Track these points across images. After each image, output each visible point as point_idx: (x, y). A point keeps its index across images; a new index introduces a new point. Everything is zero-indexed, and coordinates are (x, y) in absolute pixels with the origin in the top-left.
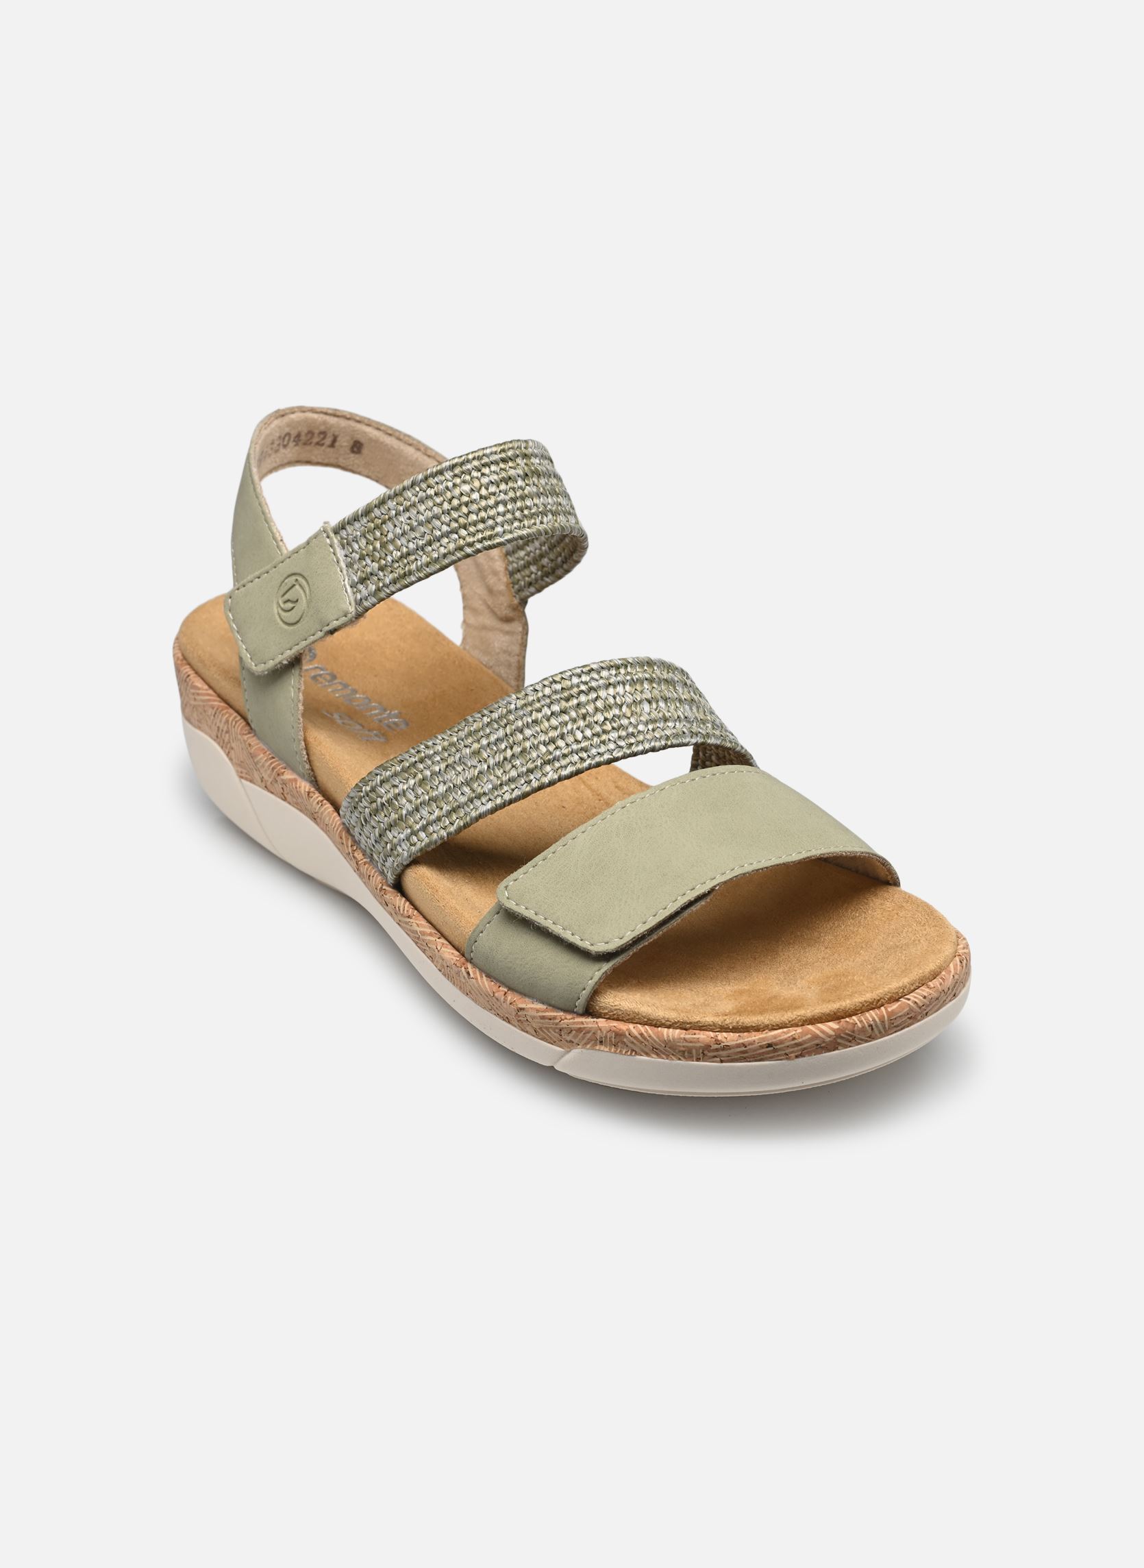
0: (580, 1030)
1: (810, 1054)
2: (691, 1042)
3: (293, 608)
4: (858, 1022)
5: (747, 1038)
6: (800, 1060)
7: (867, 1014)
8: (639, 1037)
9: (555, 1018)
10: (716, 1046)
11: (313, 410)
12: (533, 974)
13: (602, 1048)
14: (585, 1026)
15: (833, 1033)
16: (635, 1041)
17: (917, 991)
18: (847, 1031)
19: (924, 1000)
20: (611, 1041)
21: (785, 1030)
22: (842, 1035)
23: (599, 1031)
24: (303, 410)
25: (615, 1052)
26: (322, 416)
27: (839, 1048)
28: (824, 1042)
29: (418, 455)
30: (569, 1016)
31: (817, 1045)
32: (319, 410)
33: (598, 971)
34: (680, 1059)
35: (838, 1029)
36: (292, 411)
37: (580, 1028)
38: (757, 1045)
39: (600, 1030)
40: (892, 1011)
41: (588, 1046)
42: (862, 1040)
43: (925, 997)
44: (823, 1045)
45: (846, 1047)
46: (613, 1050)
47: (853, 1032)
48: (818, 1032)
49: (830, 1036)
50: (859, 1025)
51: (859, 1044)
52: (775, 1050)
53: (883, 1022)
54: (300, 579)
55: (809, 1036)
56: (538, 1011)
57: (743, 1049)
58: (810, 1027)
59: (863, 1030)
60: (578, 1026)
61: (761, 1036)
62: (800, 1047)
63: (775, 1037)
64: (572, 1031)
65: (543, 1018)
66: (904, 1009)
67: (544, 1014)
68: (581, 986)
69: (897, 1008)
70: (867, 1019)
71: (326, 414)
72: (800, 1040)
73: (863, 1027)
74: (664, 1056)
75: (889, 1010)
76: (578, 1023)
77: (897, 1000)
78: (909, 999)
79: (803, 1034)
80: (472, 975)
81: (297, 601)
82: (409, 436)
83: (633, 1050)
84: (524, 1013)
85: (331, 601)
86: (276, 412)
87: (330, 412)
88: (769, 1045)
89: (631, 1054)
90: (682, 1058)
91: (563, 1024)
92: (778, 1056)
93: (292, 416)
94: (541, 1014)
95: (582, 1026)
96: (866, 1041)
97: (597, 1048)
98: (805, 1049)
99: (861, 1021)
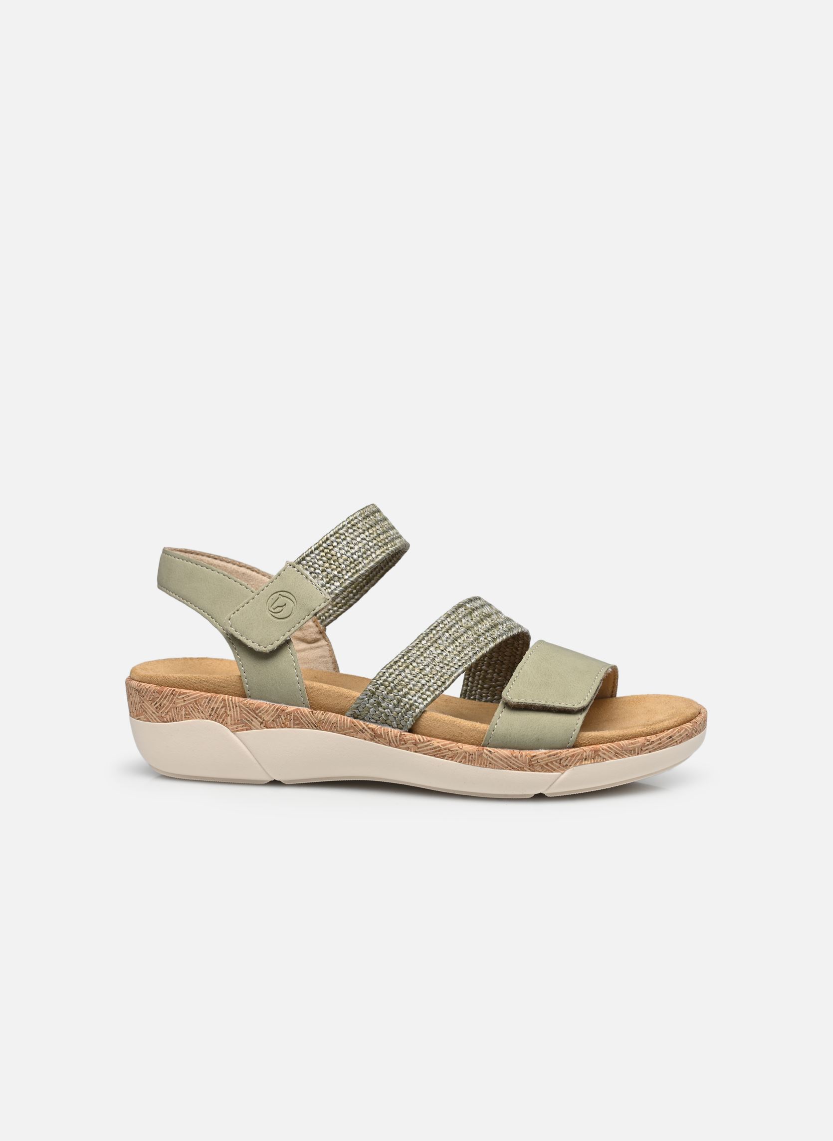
0: (573, 755)
1: (684, 740)
2: (635, 744)
3: (282, 610)
5: (660, 736)
8: (608, 749)
9: (557, 754)
10: (648, 743)
12: (541, 732)
13: (586, 762)
14: (576, 752)
16: (605, 752)
20: (592, 756)
23: (585, 753)
25: (594, 763)
27: (693, 737)
28: (689, 732)
29: (235, 567)
30: (565, 750)
31: (687, 735)
33: (581, 718)
34: (629, 756)
35: (692, 726)
37: (573, 754)
38: (665, 738)
39: (585, 751)
41: (578, 764)
44: (689, 735)
46: (592, 762)
48: (686, 728)
49: (690, 729)
54: (281, 593)
55: (684, 730)
56: (545, 753)
57: (660, 741)
58: (682, 726)
60: (572, 753)
61: (665, 734)
62: (681, 737)
64: (568, 758)
65: (550, 756)
67: (549, 754)
68: (573, 729)
74: (620, 757)
76: (572, 752)
79: (681, 729)
80: (493, 752)
81: (285, 604)
82: (227, 558)
83: (604, 758)
84: (535, 758)
85: (312, 597)
88: (670, 737)
89: (603, 761)
90: (630, 755)
91: (563, 756)
92: (673, 743)
94: (547, 755)
95: (574, 753)
97: (583, 763)
98: (683, 737)
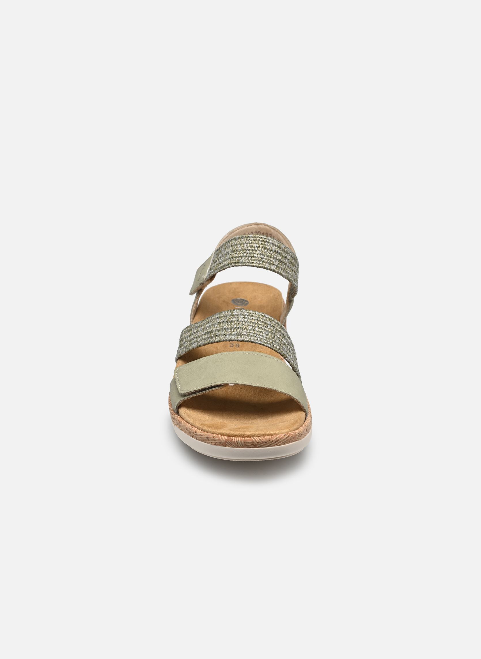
1: (218, 445)
2: (191, 430)
4: (233, 439)
5: (203, 433)
6: (215, 446)
7: (238, 438)
8: (183, 424)
9: (172, 413)
10: (196, 434)
11: (268, 225)
15: (225, 440)
16: (182, 426)
17: (259, 437)
18: (229, 441)
19: (260, 441)
20: (178, 424)
21: (213, 434)
22: (227, 442)
23: (177, 420)
24: (265, 225)
26: (270, 228)
27: (227, 446)
28: (222, 442)
30: (174, 413)
31: (220, 442)
32: (269, 226)
33: (180, 400)
35: (226, 439)
36: (261, 224)
38: (204, 436)
40: (246, 440)
42: (235, 446)
43: (260, 440)
44: (222, 443)
45: (229, 447)
46: (179, 427)
47: (231, 442)
48: (220, 438)
49: (224, 441)
50: (233, 440)
51: (233, 447)
52: (208, 440)
53: (241, 442)
55: (218, 438)
57: (201, 437)
58: (220, 436)
59: (234, 442)
61: (206, 434)
62: (215, 441)
63: (209, 435)
64: (174, 418)
66: (250, 441)
67: (171, 411)
68: (176, 403)
69: (248, 439)
70: (236, 439)
71: (271, 228)
72: (215, 439)
73: (234, 441)
75: (245, 439)
77: (250, 437)
78: (254, 438)
79: (216, 437)
83: (182, 429)
85: (204, 275)
86: (255, 223)
87: (272, 227)
88: (207, 438)
90: (189, 435)
91: (173, 415)
92: (209, 442)
93: (261, 226)
96: (236, 447)
98: (216, 443)
99: (234, 439)
